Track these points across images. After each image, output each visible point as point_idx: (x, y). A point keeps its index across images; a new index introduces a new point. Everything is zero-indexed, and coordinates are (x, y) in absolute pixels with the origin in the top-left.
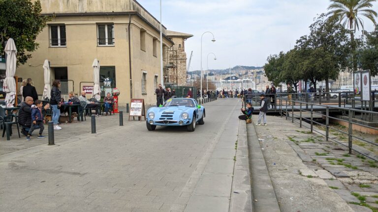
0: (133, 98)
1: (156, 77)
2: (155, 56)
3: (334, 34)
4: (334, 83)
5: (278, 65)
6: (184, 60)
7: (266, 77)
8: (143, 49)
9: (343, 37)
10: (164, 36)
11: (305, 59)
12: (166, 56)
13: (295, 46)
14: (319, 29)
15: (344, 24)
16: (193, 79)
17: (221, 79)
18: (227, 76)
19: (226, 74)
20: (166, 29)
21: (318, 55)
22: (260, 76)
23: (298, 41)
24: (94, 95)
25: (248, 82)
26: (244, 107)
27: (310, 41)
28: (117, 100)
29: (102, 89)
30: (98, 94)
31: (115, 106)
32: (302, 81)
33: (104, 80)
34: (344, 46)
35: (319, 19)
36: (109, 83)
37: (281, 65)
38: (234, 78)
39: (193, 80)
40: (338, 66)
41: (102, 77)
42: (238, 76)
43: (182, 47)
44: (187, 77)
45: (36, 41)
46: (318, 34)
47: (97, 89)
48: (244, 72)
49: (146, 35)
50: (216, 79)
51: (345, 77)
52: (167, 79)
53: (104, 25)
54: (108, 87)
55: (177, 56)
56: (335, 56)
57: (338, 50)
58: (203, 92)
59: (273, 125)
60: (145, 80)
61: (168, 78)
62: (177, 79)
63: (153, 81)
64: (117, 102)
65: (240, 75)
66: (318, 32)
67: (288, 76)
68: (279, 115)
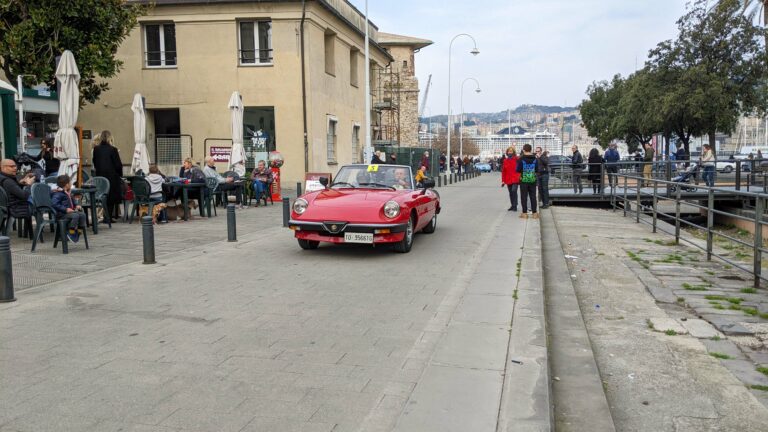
0: (310, 171)
1: (356, 128)
2: (354, 85)
3: (729, 38)
4: (727, 140)
5: (609, 104)
6: (413, 93)
7: (584, 129)
8: (329, 71)
9: (749, 44)
10: (372, 43)
11: (667, 90)
12: (377, 85)
13: (646, 63)
14: (696, 26)
15: (753, 14)
16: (432, 132)
17: (489, 133)
18: (503, 126)
19: (502, 122)
20: (377, 29)
21: (694, 83)
23: (653, 53)
24: (234, 166)
25: (545, 138)
27: (677, 51)
28: (279, 175)
29: (249, 154)
30: (241, 162)
31: (275, 187)
32: (660, 137)
33: (252, 136)
34: (749, 63)
35: (697, 6)
36: (262, 141)
37: (617, 103)
38: (517, 130)
39: (431, 136)
40: (737, 105)
41: (248, 130)
42: (525, 127)
43: (409, 67)
44: (419, 129)
45: (117, 57)
46: (695, 36)
47: (238, 153)
48: (538, 117)
49: (337, 44)
50: (479, 133)
51: (751, 129)
52: (378, 134)
53: (252, 23)
54: (260, 149)
55: (398, 86)
56: (731, 83)
57: (738, 71)
58: (452, 159)
59: (596, 228)
60: (334, 136)
61: (380, 131)
62: (398, 132)
63: (351, 136)
64: (278, 180)
65: (529, 125)
66: (694, 33)
67: (629, 125)
68: (610, 207)
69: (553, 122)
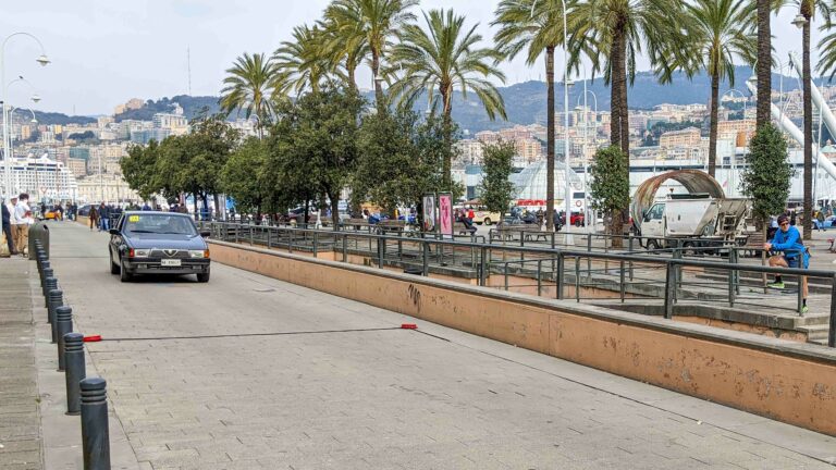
22: (87, 151)
25: (41, 168)
48: (26, 132)
69: (54, 141)
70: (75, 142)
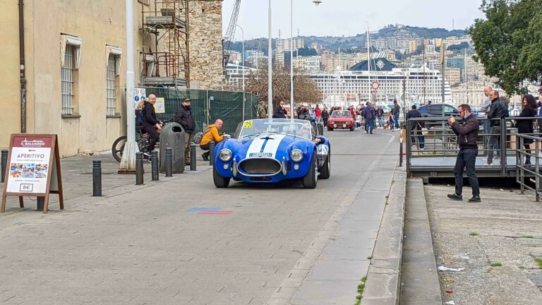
0: (30, 131)
1: (114, 58)
5: (514, 26)
7: (479, 63)
16: (248, 64)
17: (338, 68)
18: (360, 57)
19: (357, 51)
22: (462, 60)
25: (423, 76)
26: (405, 162)
37: (526, 25)
38: (380, 64)
39: (246, 71)
42: (393, 58)
44: (226, 59)
48: (412, 45)
50: (322, 67)
52: (152, 68)
60: (74, 70)
61: (157, 63)
62: (187, 63)
63: (105, 70)
65: (399, 56)
68: (517, 186)
69: (435, 53)
70: (452, 52)
